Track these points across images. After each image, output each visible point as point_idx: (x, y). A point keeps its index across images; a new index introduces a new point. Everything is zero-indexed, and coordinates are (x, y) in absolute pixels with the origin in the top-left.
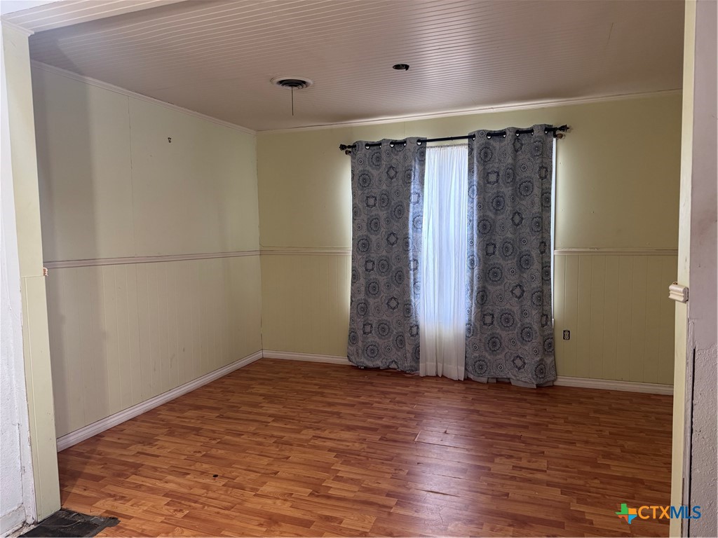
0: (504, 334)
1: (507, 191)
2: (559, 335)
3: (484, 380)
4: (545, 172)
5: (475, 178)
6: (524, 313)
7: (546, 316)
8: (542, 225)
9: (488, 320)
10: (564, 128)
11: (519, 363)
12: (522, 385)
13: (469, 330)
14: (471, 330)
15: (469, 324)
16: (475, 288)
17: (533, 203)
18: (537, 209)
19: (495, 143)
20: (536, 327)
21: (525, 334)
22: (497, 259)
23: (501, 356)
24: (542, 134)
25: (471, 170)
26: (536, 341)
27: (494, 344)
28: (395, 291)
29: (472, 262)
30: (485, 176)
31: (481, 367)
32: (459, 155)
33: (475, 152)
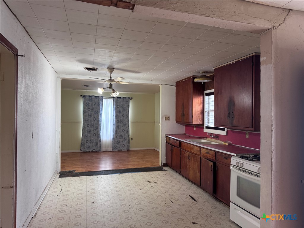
0: (120, 140)
1: (122, 110)
2: (130, 139)
3: (116, 150)
4: (128, 106)
5: (115, 106)
6: (125, 135)
7: (129, 135)
8: (128, 117)
9: (117, 137)
10: (132, 98)
11: (123, 146)
12: (124, 150)
13: (113, 140)
14: (114, 140)
15: (113, 138)
16: (115, 130)
17: (126, 112)
18: (127, 113)
19: (119, 99)
20: (127, 138)
21: (125, 139)
22: (119, 124)
23: (120, 145)
24: (128, 99)
25: (114, 105)
26: (127, 141)
27: (118, 142)
28: (95, 132)
29: (114, 124)
30: (117, 106)
31: (116, 148)
32: (111, 101)
33: (115, 101)
